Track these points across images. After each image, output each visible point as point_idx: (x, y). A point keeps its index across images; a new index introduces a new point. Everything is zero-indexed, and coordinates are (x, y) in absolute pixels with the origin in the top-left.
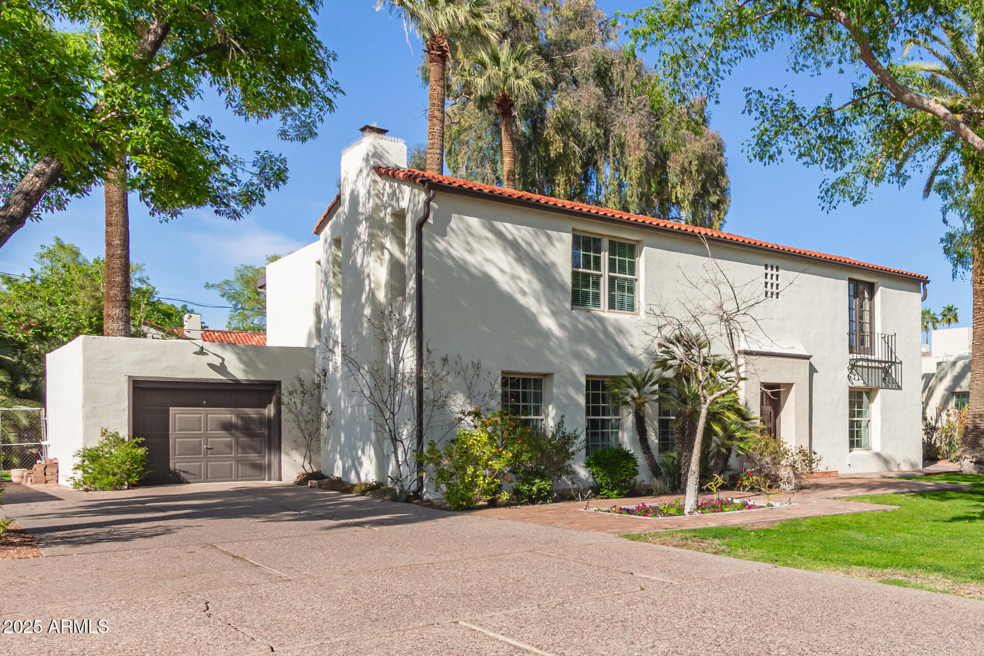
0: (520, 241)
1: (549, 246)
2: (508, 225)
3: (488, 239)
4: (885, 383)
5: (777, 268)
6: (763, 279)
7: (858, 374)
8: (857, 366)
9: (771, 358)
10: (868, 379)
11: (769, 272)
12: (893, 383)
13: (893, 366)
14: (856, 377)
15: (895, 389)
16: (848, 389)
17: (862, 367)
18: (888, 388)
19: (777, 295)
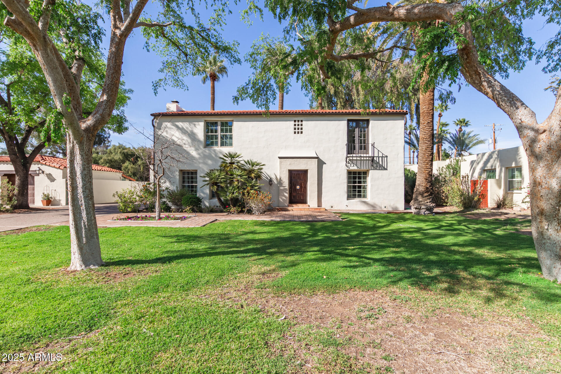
0: (185, 128)
1: (194, 128)
2: (181, 123)
3: (172, 128)
4: (374, 167)
5: (302, 121)
6: (293, 127)
7: (353, 163)
8: (353, 160)
9: (294, 159)
10: (361, 166)
11: (297, 123)
12: (380, 167)
13: (380, 158)
14: (352, 165)
15: (382, 170)
16: (346, 171)
17: (357, 160)
18: (376, 169)
19: (302, 133)
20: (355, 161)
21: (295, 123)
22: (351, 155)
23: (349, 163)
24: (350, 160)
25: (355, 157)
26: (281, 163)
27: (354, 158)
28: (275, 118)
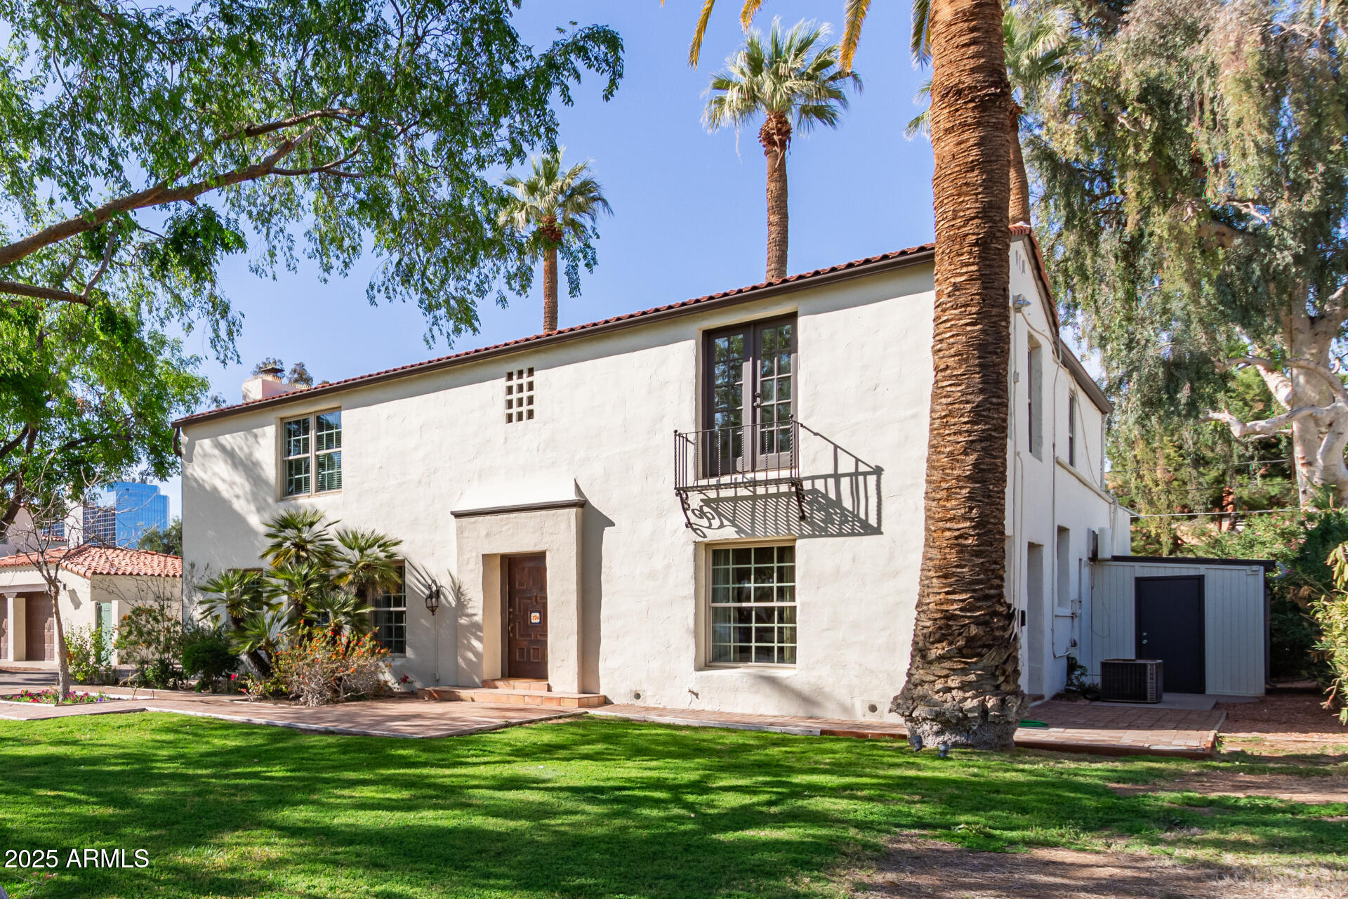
4: (812, 524)
5: (531, 372)
6: (502, 397)
7: (720, 515)
8: (718, 500)
9: (500, 516)
10: (753, 523)
11: (515, 382)
12: (842, 523)
13: (845, 483)
14: (716, 523)
15: (852, 534)
16: (692, 547)
17: (735, 499)
18: (823, 533)
19: (531, 414)
20: (730, 505)
21: (510, 383)
22: (713, 481)
23: (702, 515)
24: (707, 502)
25: (727, 486)
26: (460, 531)
27: (724, 493)
28: (449, 379)
